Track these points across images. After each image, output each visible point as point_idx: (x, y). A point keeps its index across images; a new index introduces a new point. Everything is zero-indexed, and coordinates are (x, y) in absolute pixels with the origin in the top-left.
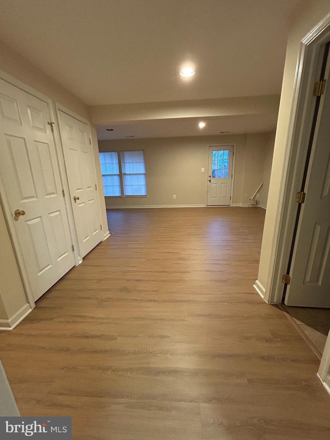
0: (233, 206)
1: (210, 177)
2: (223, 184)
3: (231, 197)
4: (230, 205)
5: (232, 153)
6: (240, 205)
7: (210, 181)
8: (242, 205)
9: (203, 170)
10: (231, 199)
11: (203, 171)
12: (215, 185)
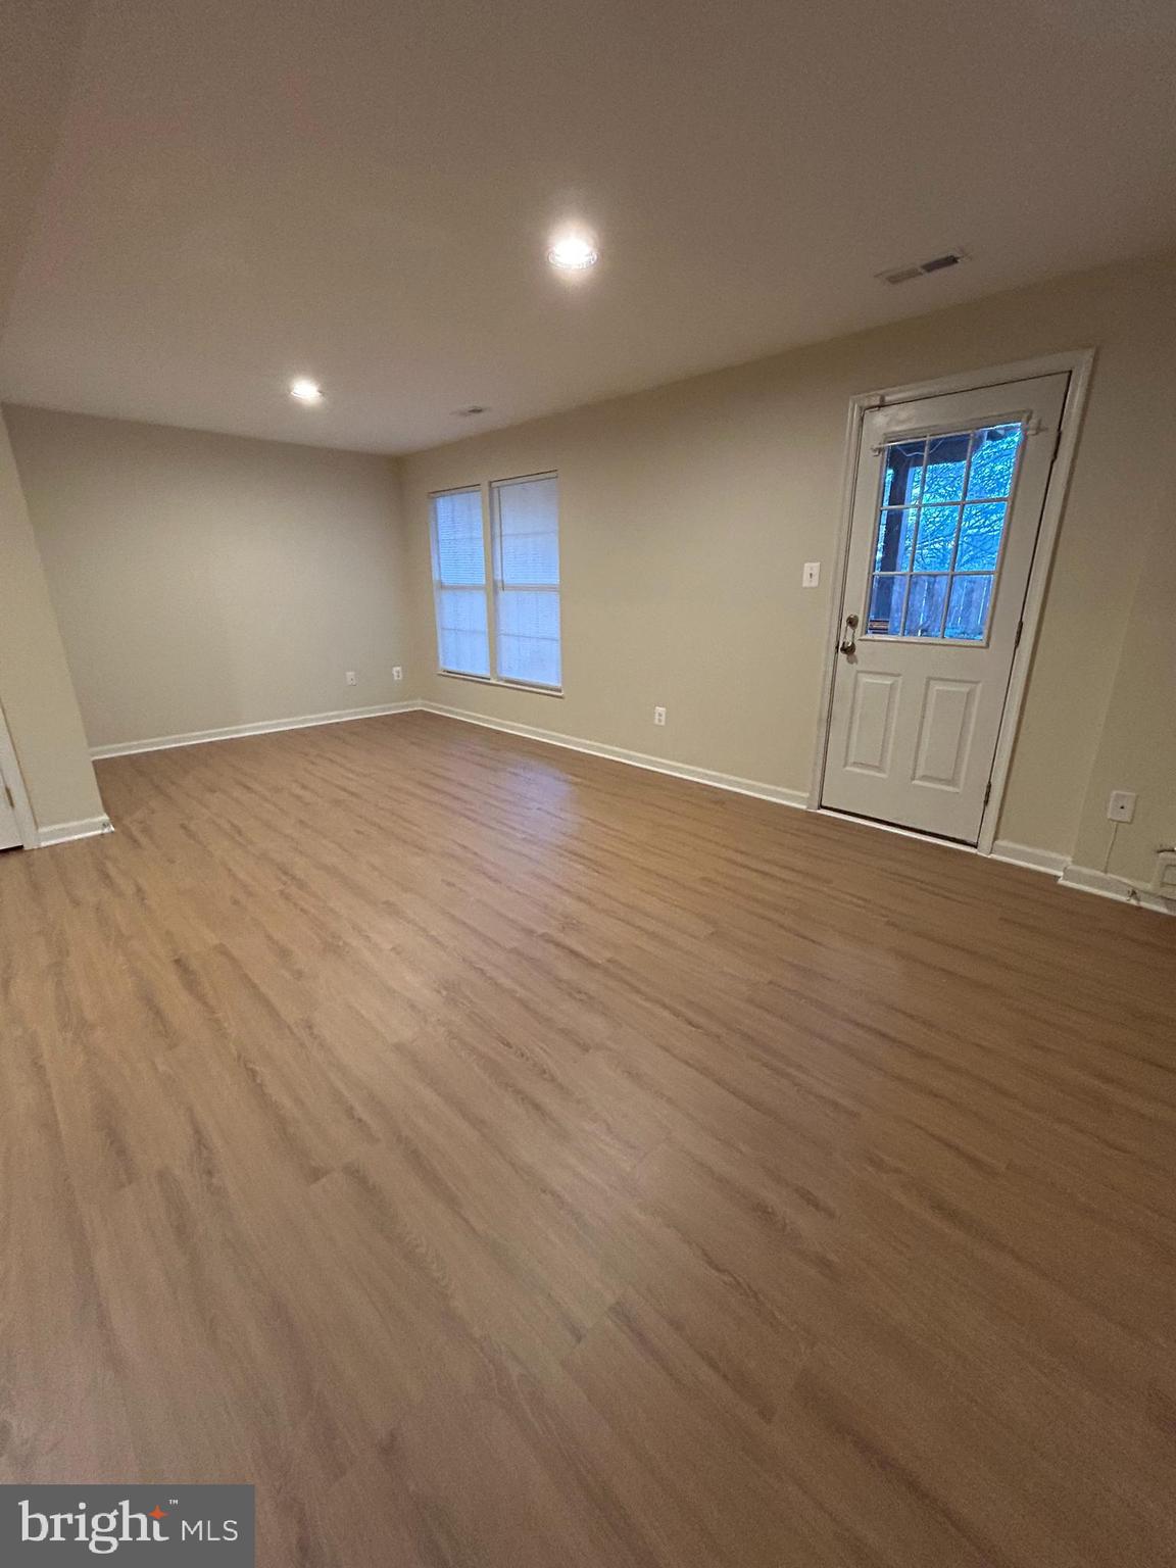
0: (994, 856)
1: (852, 622)
2: (937, 687)
3: (989, 786)
4: (976, 847)
5: (1042, 444)
6: (1060, 866)
7: (849, 650)
8: (1068, 874)
9: (811, 573)
10: (986, 802)
11: (815, 583)
12: (879, 680)
